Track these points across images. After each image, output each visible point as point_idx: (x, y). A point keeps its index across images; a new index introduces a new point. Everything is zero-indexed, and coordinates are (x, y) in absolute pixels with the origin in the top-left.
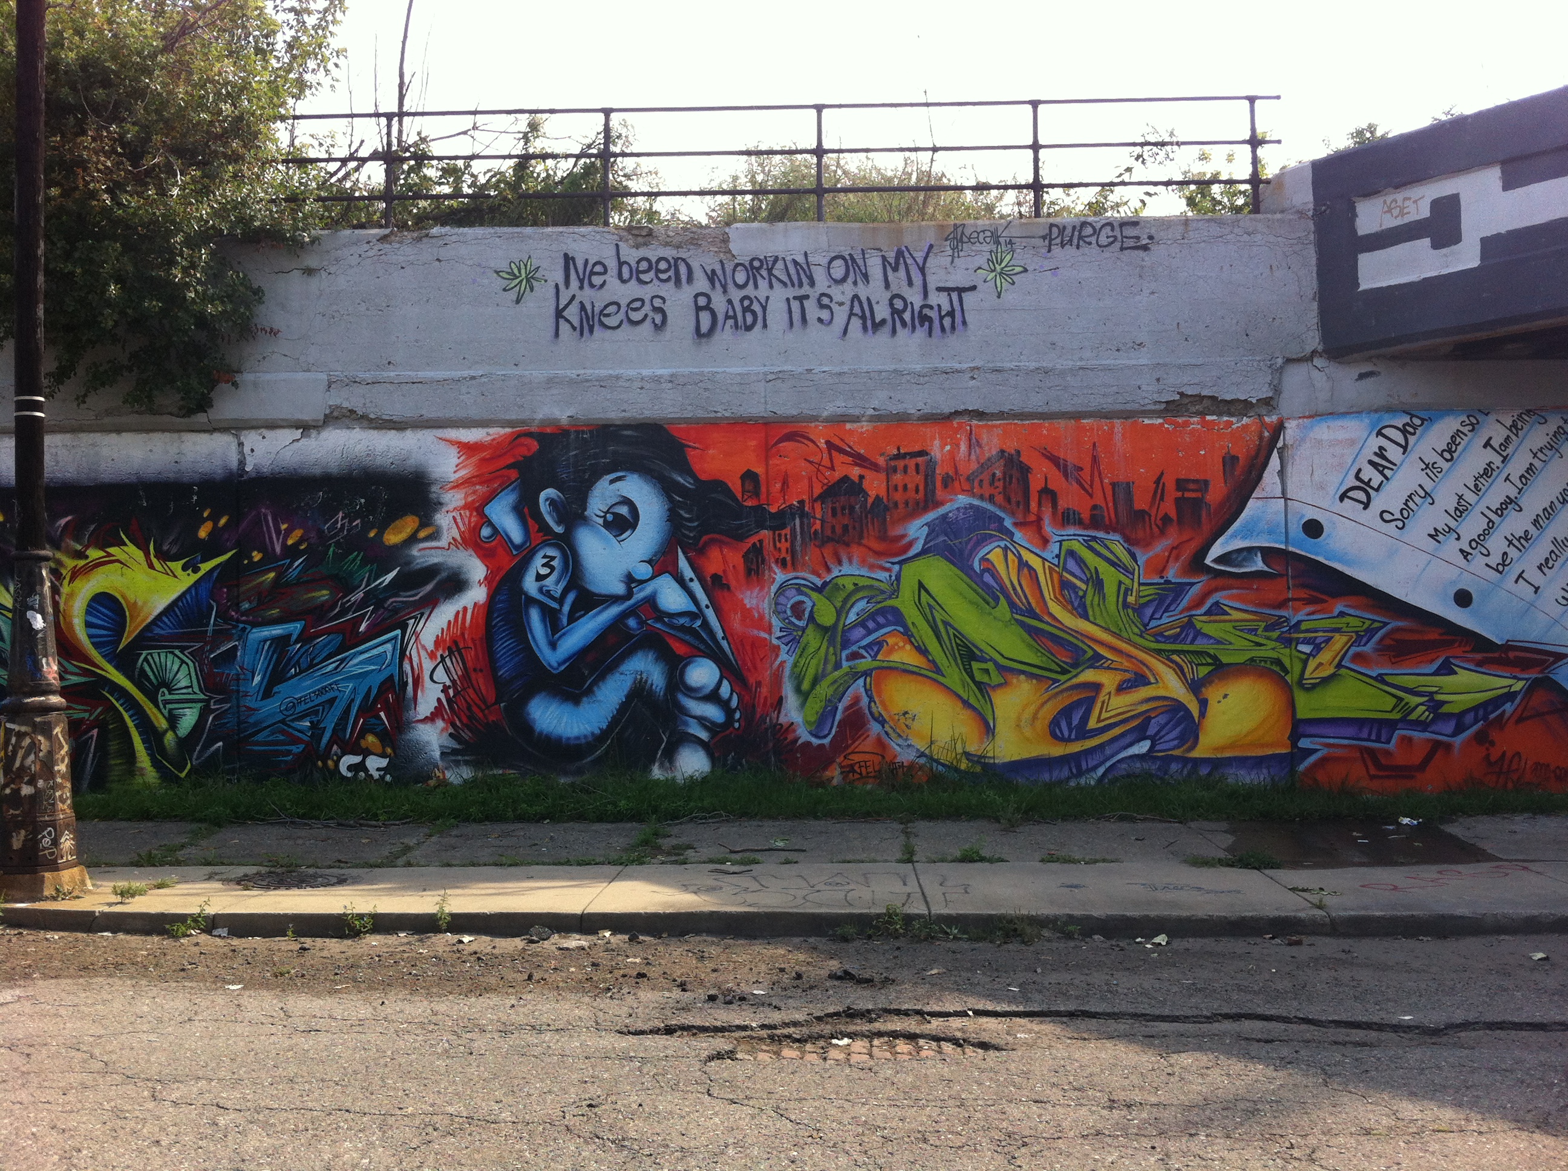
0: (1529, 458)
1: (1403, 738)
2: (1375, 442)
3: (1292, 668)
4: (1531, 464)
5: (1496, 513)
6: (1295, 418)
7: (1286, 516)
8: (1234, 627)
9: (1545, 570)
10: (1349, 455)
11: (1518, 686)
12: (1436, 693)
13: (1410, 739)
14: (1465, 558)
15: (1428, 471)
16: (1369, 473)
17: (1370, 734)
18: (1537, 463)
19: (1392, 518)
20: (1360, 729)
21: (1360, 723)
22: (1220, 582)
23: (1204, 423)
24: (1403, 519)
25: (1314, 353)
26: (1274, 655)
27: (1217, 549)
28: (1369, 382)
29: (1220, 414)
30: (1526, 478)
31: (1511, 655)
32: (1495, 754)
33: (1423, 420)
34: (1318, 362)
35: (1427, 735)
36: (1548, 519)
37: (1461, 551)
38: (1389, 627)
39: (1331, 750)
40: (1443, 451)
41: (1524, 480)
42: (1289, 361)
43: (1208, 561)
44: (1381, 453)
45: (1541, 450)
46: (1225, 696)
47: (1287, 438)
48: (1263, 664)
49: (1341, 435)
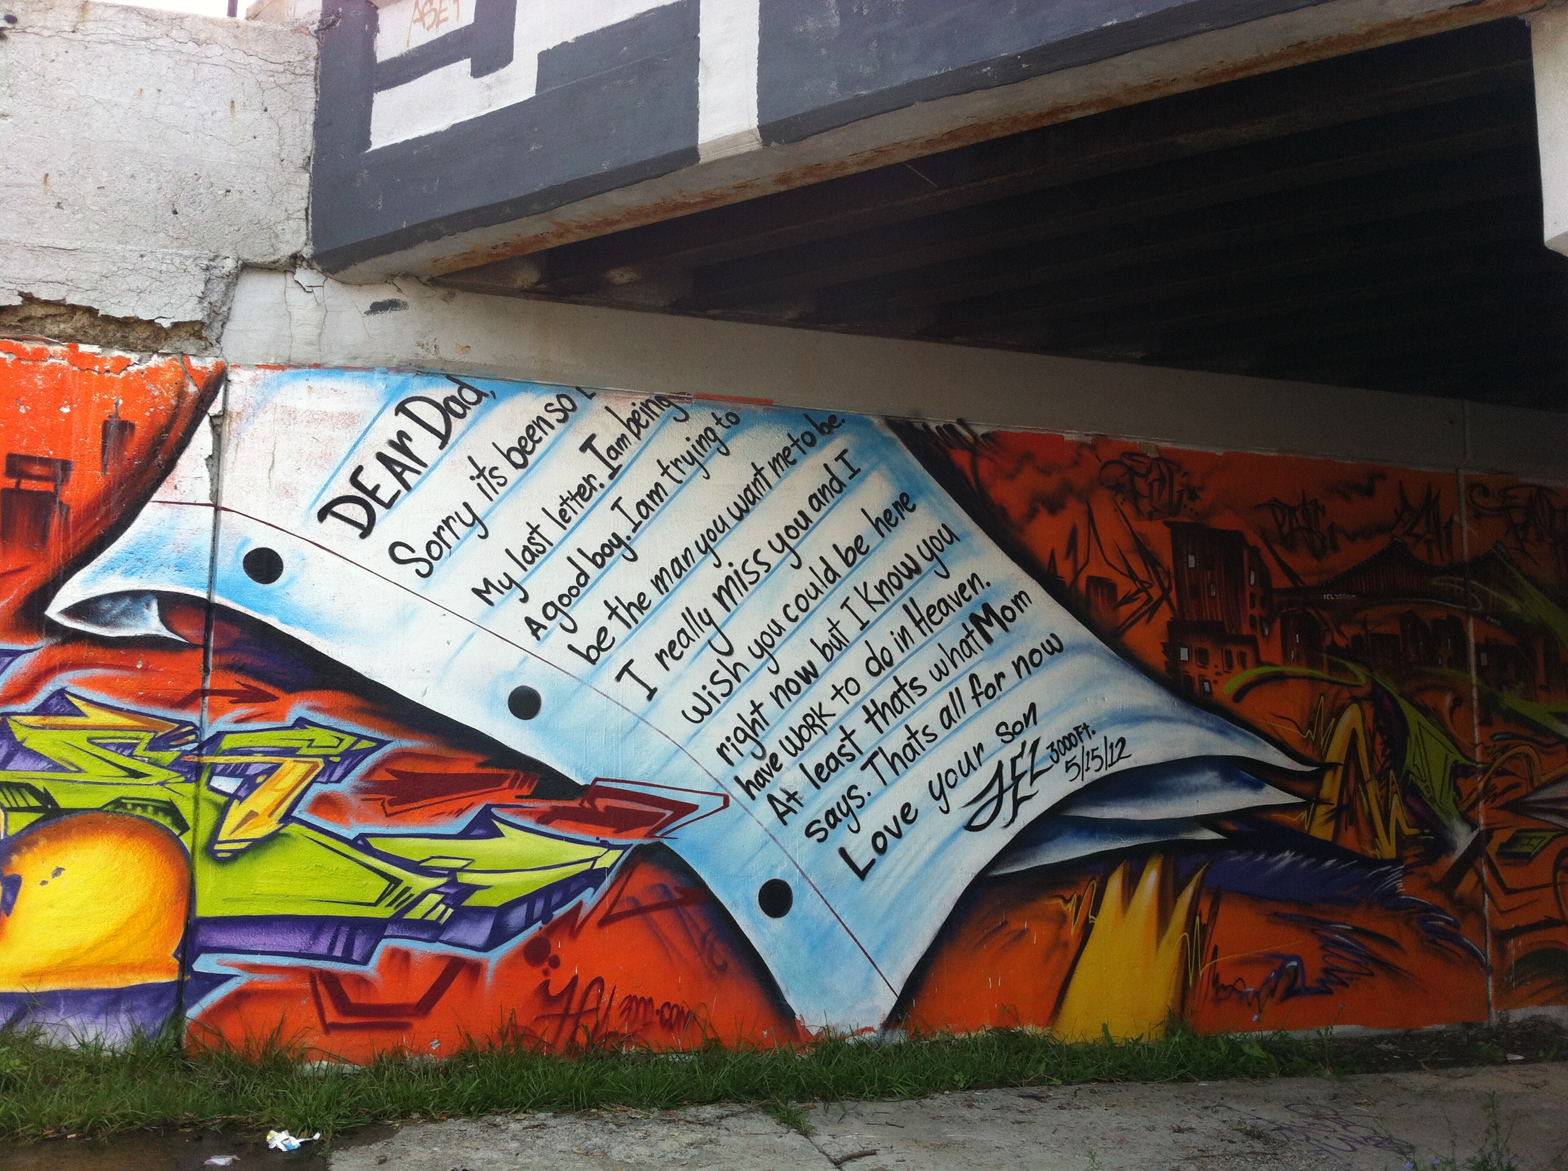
0: (656, 475)
1: (394, 953)
2: (393, 424)
3: (196, 820)
4: (657, 485)
5: (593, 561)
6: (249, 367)
7: (214, 539)
8: (90, 740)
9: (668, 660)
10: (344, 440)
11: (608, 859)
12: (462, 870)
13: (406, 956)
14: (534, 633)
15: (482, 481)
16: (376, 475)
17: (332, 947)
18: (666, 482)
19: (411, 556)
20: (315, 937)
21: (315, 925)
22: (71, 652)
23: (76, 358)
24: (431, 560)
25: (295, 260)
26: (162, 795)
27: (72, 592)
28: (387, 318)
29: (108, 345)
30: (647, 507)
31: (601, 803)
32: (558, 982)
33: (480, 395)
34: (304, 276)
35: (439, 948)
36: (679, 576)
37: (529, 621)
38: (387, 749)
39: (257, 977)
40: (511, 450)
41: (643, 509)
42: (246, 267)
43: (53, 611)
44: (401, 442)
45: (675, 462)
46: (58, 872)
47: (231, 398)
48: (138, 811)
49: (333, 405)
